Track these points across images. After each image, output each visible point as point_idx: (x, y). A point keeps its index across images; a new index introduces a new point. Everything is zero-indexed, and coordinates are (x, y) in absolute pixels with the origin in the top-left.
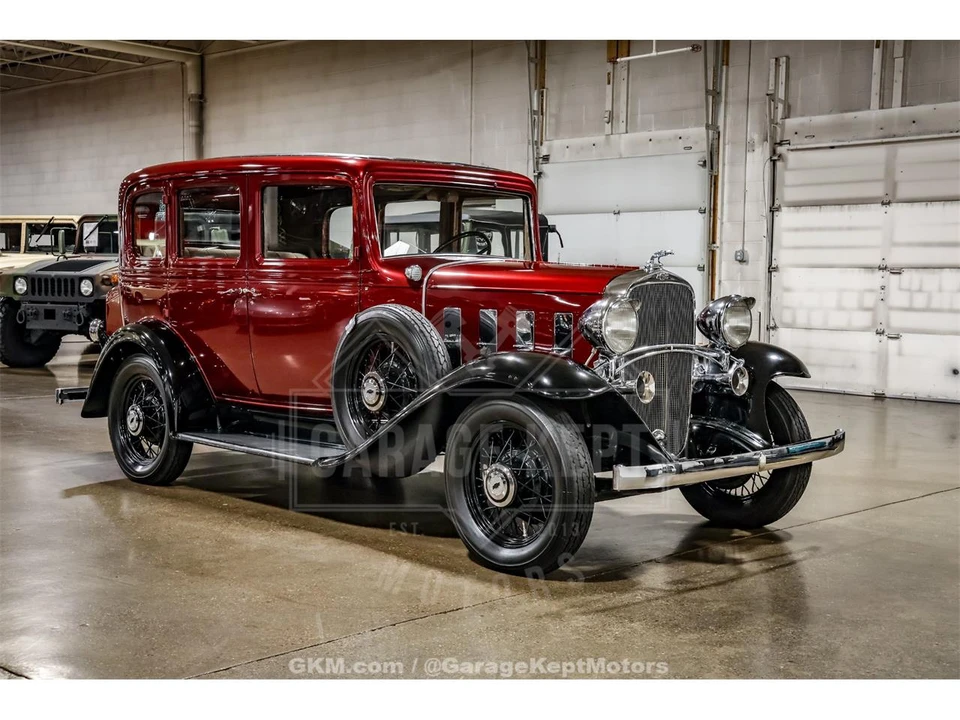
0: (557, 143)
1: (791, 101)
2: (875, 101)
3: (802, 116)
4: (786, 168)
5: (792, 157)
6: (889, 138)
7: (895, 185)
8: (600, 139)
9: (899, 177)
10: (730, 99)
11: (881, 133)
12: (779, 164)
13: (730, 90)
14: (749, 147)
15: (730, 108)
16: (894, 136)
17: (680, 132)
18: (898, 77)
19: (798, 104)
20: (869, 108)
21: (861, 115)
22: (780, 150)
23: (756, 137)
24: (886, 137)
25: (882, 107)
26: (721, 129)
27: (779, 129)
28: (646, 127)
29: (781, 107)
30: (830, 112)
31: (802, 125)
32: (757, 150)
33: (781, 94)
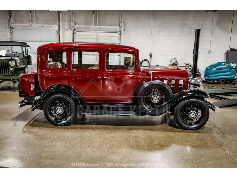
0: (16, 24)
1: (76, 22)
2: (93, 24)
3: (78, 25)
4: (76, 35)
5: (77, 33)
6: (96, 31)
7: (98, 40)
8: (29, 25)
9: (99, 38)
10: (62, 20)
11: (95, 30)
12: (74, 34)
13: (62, 18)
14: (67, 30)
15: (62, 21)
16: (97, 31)
17: (50, 25)
18: (98, 20)
19: (77, 23)
20: (92, 25)
21: (91, 26)
22: (74, 31)
23: (68, 28)
24: (95, 31)
25: (94, 25)
26: (60, 26)
27: (74, 27)
28: (41, 23)
29: (74, 23)
30: (84, 25)
31: (79, 27)
32: (68, 31)
33: (74, 20)
